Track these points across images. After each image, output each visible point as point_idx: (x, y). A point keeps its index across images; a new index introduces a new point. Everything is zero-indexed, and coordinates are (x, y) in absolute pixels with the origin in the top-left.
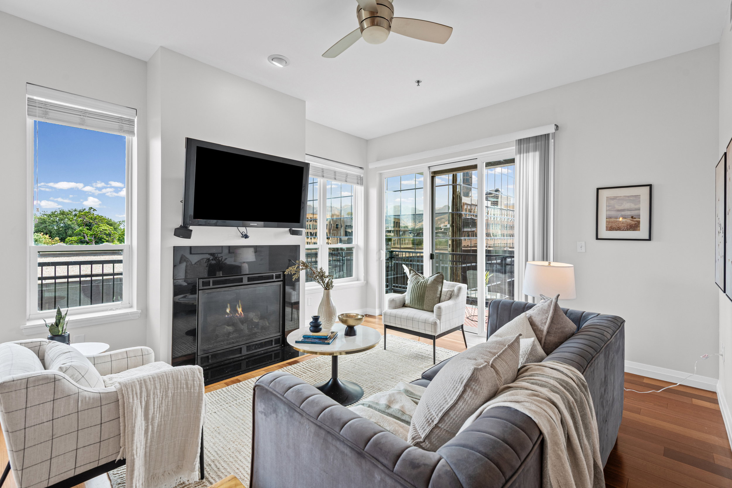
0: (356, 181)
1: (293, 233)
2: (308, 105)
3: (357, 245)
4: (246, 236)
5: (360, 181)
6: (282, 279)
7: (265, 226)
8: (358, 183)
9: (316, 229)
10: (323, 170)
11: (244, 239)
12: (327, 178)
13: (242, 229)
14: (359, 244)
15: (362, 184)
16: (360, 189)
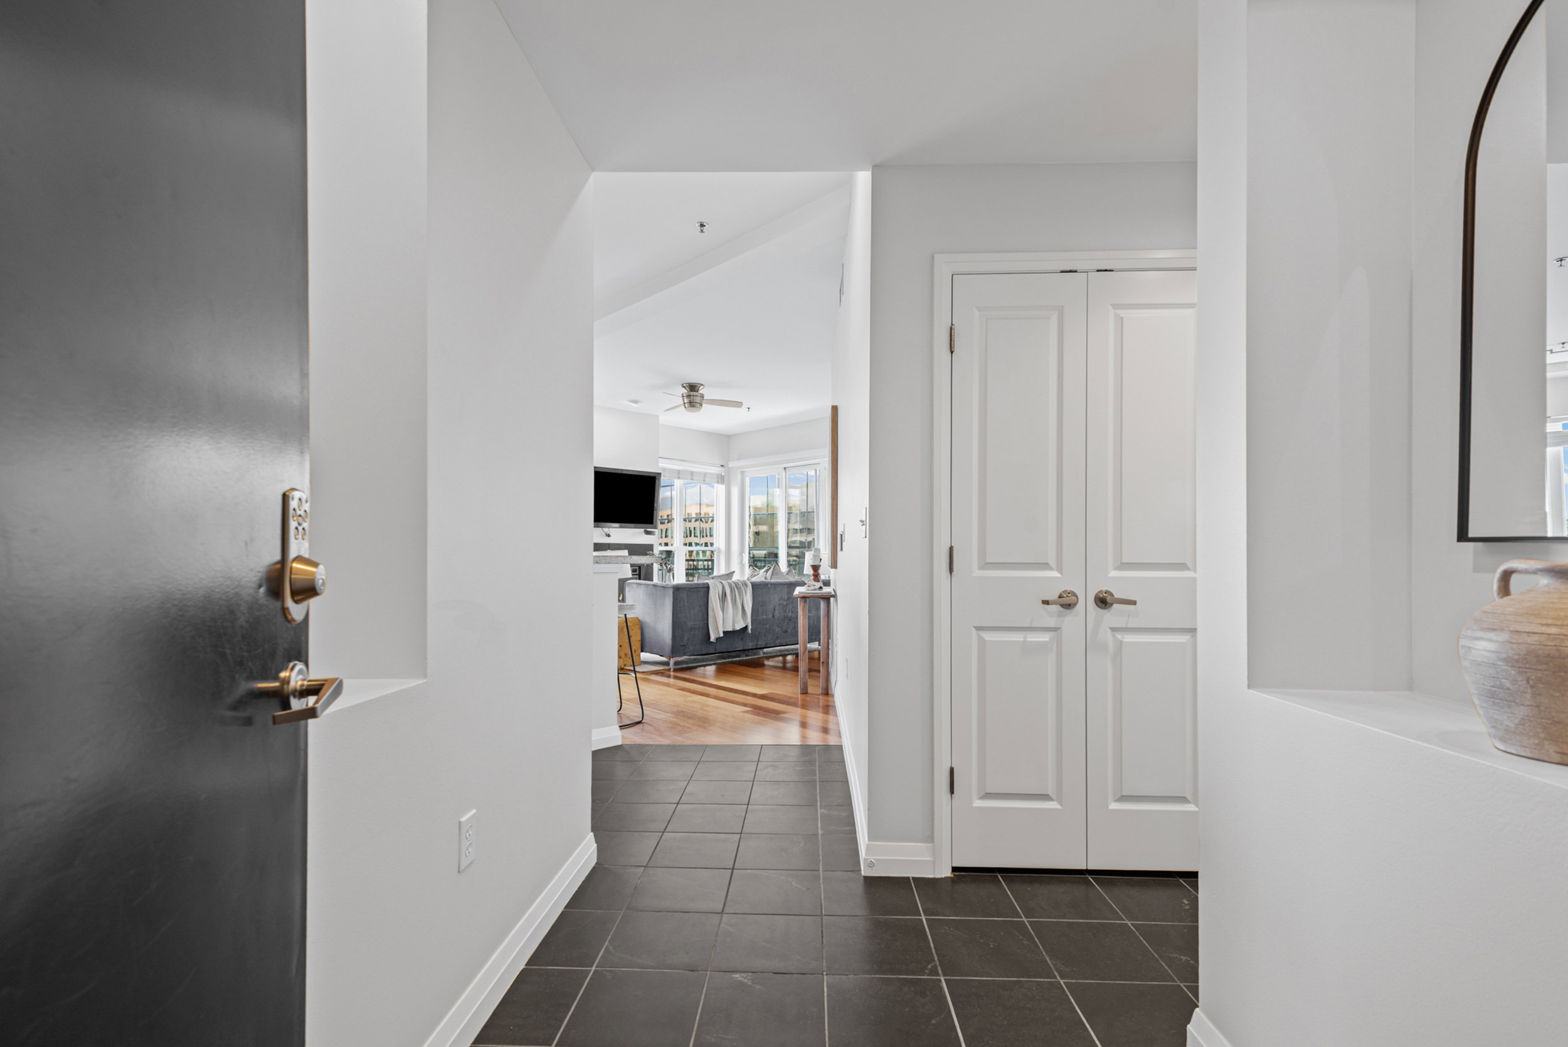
0: (716, 480)
1: (647, 533)
2: (660, 418)
3: (719, 548)
4: (609, 536)
5: (721, 479)
6: (637, 573)
7: (620, 527)
8: (718, 482)
9: (711, 536)
10: (679, 472)
11: (607, 537)
12: (682, 479)
13: (606, 530)
14: (720, 547)
15: (723, 482)
16: (721, 488)
